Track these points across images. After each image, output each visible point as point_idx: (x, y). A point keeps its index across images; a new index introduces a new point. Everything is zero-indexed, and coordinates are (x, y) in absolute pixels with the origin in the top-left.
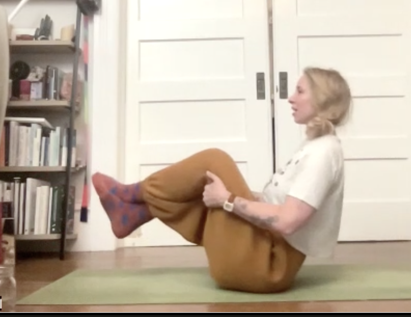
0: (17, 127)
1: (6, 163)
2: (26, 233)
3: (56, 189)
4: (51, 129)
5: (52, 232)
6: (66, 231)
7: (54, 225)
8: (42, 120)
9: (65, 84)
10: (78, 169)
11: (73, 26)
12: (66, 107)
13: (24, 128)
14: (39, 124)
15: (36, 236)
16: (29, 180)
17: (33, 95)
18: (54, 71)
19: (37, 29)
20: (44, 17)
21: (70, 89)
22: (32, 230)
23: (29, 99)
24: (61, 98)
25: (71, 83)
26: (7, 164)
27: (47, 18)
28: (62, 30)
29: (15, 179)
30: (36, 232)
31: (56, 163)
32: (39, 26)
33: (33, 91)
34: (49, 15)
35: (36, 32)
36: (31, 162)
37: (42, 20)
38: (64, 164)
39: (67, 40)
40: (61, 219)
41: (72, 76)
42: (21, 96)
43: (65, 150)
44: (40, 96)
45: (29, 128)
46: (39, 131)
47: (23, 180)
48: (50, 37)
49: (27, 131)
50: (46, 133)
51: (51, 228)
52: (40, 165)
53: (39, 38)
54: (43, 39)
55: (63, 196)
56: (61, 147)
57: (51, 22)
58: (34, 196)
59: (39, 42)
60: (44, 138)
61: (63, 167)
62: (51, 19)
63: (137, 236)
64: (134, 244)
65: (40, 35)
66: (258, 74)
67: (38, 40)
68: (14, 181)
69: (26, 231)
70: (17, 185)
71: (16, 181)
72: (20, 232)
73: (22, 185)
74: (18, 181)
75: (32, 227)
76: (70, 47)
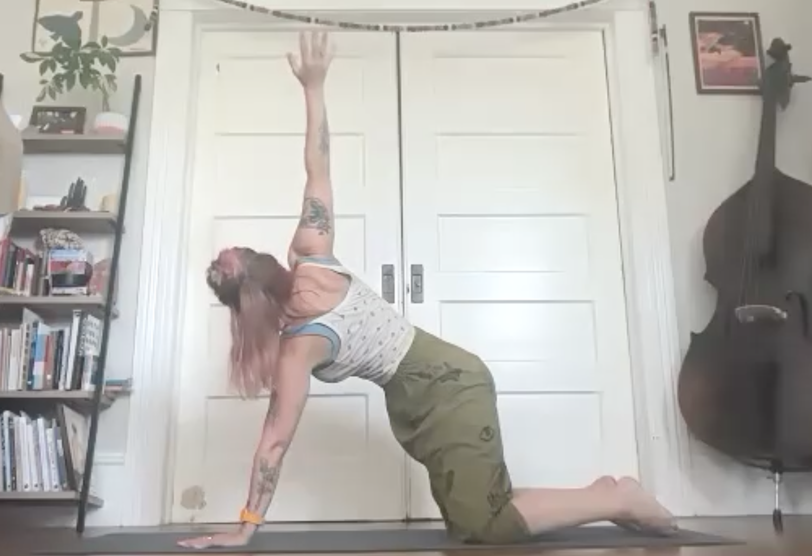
19: (65, 198)
20: (75, 182)
27: (80, 183)
28: (104, 199)
32: (66, 193)
34: (83, 179)
35: (63, 202)
37: (73, 184)
41: (110, 264)
48: (84, 209)
53: (67, 209)
54: (73, 210)
57: (85, 188)
62: (86, 183)
63: (197, 507)
64: (192, 519)
65: (68, 205)
66: (384, 267)
67: (64, 212)
76: (111, 222)
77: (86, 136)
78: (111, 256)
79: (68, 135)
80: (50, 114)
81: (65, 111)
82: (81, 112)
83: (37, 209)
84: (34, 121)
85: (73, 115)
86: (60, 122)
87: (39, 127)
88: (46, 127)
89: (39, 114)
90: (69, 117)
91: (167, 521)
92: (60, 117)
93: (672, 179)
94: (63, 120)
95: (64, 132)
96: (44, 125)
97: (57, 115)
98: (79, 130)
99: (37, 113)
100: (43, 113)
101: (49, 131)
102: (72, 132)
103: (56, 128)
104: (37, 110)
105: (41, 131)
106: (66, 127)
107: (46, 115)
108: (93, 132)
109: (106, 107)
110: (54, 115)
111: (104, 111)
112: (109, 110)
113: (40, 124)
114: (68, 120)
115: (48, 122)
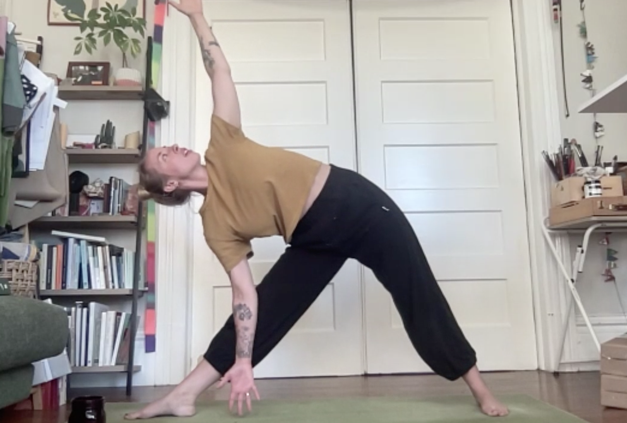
0: (75, 245)
1: (64, 285)
2: (89, 365)
5: (117, 364)
9: (130, 196)
11: (139, 132)
12: (132, 222)
15: (101, 367)
16: (92, 305)
17: (93, 209)
18: (118, 182)
19: (98, 136)
20: (105, 123)
21: (136, 204)
22: (96, 361)
23: (88, 215)
26: (64, 287)
27: (109, 123)
28: (126, 137)
29: (77, 304)
30: (100, 364)
32: (99, 133)
34: (111, 121)
35: (97, 139)
37: (103, 125)
38: (128, 285)
39: (132, 148)
44: (101, 211)
47: (85, 305)
48: (113, 146)
53: (100, 146)
54: (104, 147)
57: (114, 127)
58: (98, 323)
59: (100, 151)
60: (114, 257)
61: (129, 290)
62: (113, 125)
65: (101, 142)
67: (98, 148)
68: (75, 305)
69: (90, 362)
70: (79, 310)
71: (78, 306)
72: (83, 363)
73: (85, 310)
74: (80, 305)
75: (96, 358)
76: (136, 156)
77: (111, 87)
79: (97, 86)
80: (82, 68)
81: (93, 66)
82: (106, 65)
83: (76, 145)
84: (70, 74)
85: (100, 68)
86: (91, 75)
87: (73, 79)
88: (80, 79)
89: (73, 68)
90: (96, 70)
92: (90, 70)
93: (568, 116)
94: (93, 74)
95: (93, 83)
96: (77, 77)
97: (87, 68)
98: (106, 83)
99: (72, 67)
100: (77, 67)
101: (83, 83)
102: (100, 83)
103: (86, 81)
104: (71, 64)
105: (76, 83)
106: (95, 78)
107: (79, 69)
108: (115, 84)
109: (125, 63)
110: (85, 68)
111: (123, 67)
112: (127, 66)
113: (74, 77)
114: (96, 73)
115: (81, 75)
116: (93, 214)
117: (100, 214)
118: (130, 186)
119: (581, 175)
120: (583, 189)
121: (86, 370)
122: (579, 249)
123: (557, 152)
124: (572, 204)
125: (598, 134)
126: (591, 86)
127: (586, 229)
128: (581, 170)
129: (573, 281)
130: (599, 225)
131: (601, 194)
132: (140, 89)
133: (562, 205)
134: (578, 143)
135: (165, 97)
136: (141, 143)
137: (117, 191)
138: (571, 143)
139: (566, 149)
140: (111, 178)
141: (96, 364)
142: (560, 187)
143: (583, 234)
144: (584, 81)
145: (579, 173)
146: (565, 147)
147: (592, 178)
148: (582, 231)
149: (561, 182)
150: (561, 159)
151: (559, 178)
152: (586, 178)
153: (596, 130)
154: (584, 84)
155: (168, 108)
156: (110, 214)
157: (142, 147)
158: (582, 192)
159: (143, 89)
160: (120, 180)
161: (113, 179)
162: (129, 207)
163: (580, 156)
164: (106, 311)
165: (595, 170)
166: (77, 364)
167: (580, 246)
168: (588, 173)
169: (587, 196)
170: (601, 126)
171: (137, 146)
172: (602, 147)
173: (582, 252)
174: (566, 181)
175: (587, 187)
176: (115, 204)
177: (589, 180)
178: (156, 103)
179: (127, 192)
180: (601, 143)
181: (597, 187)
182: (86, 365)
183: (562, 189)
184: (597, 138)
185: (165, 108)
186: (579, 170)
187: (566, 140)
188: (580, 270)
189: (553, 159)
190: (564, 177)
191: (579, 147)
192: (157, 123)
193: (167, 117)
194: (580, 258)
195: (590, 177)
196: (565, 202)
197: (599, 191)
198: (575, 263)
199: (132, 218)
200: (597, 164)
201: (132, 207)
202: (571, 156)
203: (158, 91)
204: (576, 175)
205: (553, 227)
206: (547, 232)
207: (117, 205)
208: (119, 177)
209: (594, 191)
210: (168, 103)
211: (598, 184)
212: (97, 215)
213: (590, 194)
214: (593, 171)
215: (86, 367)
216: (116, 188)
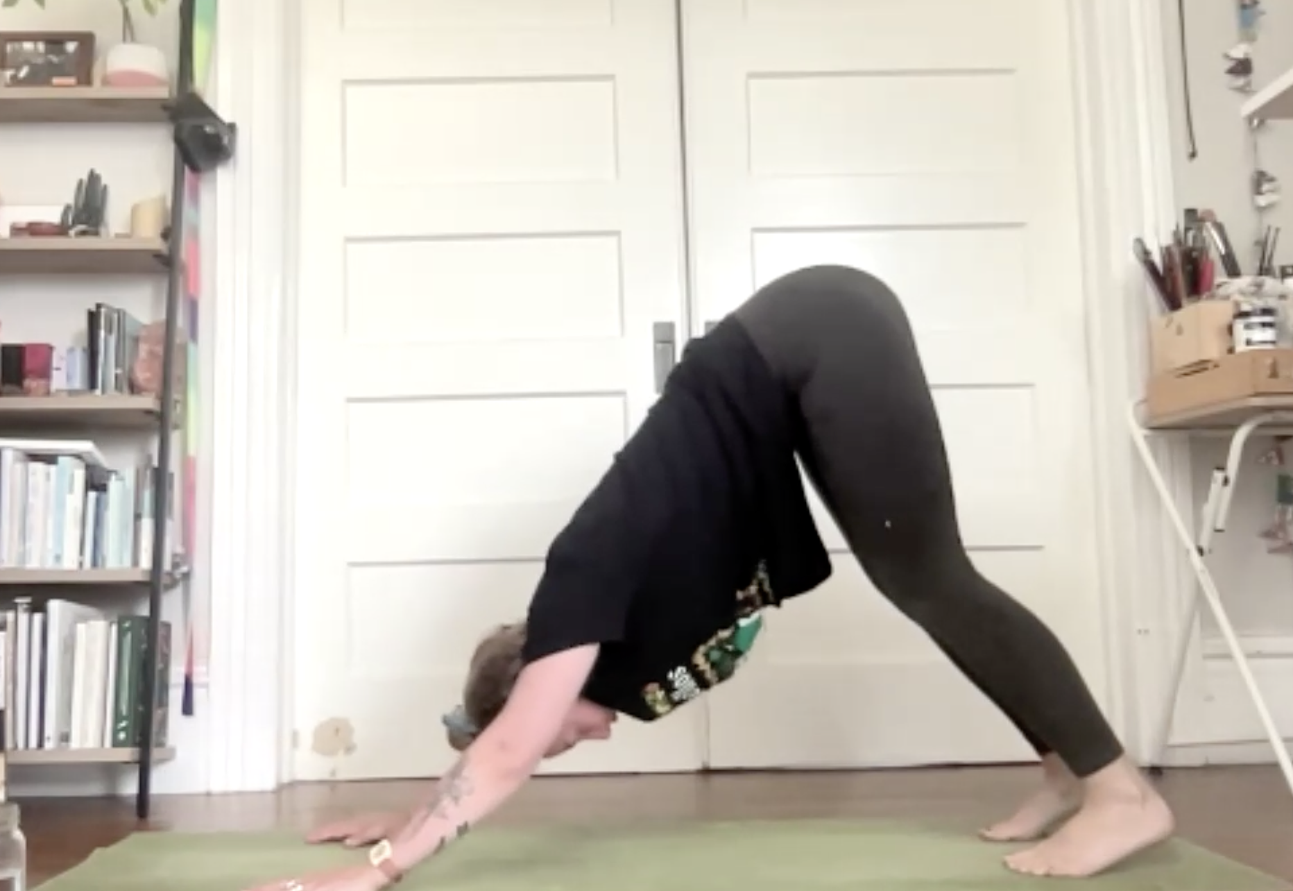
0: (19, 467)
2: (49, 745)
3: (128, 629)
4: (110, 472)
5: (116, 743)
6: (154, 738)
7: (123, 724)
8: (85, 446)
9: (143, 349)
10: (178, 574)
11: (163, 199)
12: (148, 412)
13: (39, 467)
14: (78, 456)
15: (79, 751)
16: (55, 606)
17: (58, 381)
18: (115, 316)
19: (67, 208)
20: (85, 177)
21: (157, 366)
22: (65, 738)
23: (48, 393)
24: (134, 388)
25: (159, 349)
27: (93, 178)
28: (135, 210)
29: (16, 604)
30: (75, 744)
31: (127, 562)
32: (70, 199)
33: (58, 369)
34: (98, 171)
35: (64, 216)
36: (58, 558)
37: (81, 182)
38: (146, 562)
39: (149, 236)
40: (141, 708)
41: (161, 331)
42: (29, 383)
43: (147, 524)
44: (79, 384)
45: (53, 468)
46: (80, 475)
47: (38, 607)
48: (102, 230)
49: (48, 476)
50: (96, 482)
51: (115, 732)
52: (81, 564)
53: (72, 232)
54: (83, 233)
55: (144, 646)
56: (138, 517)
57: (105, 187)
58: (69, 647)
59: (72, 242)
60: (92, 495)
61: (144, 572)
62: (105, 180)
63: (341, 752)
64: (333, 773)
65: (75, 223)
66: (658, 327)
67: (70, 237)
68: (14, 607)
69: (49, 738)
70: (23, 617)
71: (20, 609)
72: (33, 742)
73: (38, 617)
74: (25, 606)
75: (65, 730)
76: (157, 255)
77: (96, 91)
78: (163, 316)
79: (63, 88)
80: (28, 46)
81: (55, 41)
82: (86, 40)
83: (16, 230)
85: (71, 47)
86: (50, 63)
87: (9, 73)
88: (23, 72)
89: (9, 47)
90: (62, 52)
91: (286, 779)
92: (48, 52)
93: (1193, 155)
94: (54, 59)
95: (56, 80)
96: (18, 68)
97: (41, 47)
98: (86, 80)
99: (5, 45)
100: (16, 45)
101: (30, 81)
102: (72, 80)
103: (40, 76)
104: (6, 39)
105: (16, 82)
106: (60, 71)
107: (22, 48)
108: (106, 82)
109: (129, 31)
110: (36, 48)
111: (124, 40)
112: (133, 40)
113: (11, 67)
114: (62, 58)
115: (27, 62)
116: (58, 391)
117: (72, 393)
118: (145, 326)
119: (1227, 298)
120: (1230, 330)
121: (40, 758)
122: (1219, 476)
123: (1167, 240)
124: (1202, 366)
125: (1262, 201)
126: (1248, 84)
127: (1234, 427)
128: (1226, 286)
129: (1201, 551)
130: (1268, 418)
131: (1273, 342)
132: (163, 93)
133: (1178, 369)
134: (1220, 219)
135: (225, 114)
136: (169, 222)
137: (113, 340)
138: (1202, 220)
139: (1191, 234)
140: (99, 306)
141: (64, 744)
142: (1173, 327)
143: (1228, 441)
144: (1232, 71)
145: (1221, 291)
146: (1187, 229)
147: (1252, 304)
148: (1224, 433)
149: (1179, 315)
150: (1177, 259)
151: (1174, 303)
152: (1237, 304)
153: (1258, 191)
154: (1229, 77)
155: (233, 140)
156: (98, 392)
157: (170, 233)
158: (1228, 337)
159: (170, 92)
160: (118, 311)
161: (103, 310)
162: (141, 376)
163: (1223, 251)
164: (84, 619)
165: (1259, 286)
166: (21, 745)
167: (1222, 468)
168: (1242, 293)
169: (1241, 347)
170: (1272, 180)
171: (159, 230)
172: (1277, 230)
173: (1226, 481)
174: (1191, 311)
175: (1239, 325)
176: (109, 369)
177: (1246, 307)
178: (201, 127)
179: (136, 340)
180: (1272, 219)
181: (1264, 325)
182: (41, 744)
183: (1180, 331)
184: (1261, 210)
185: (226, 141)
186: (1219, 286)
187: (1191, 213)
188: (1220, 526)
189: (1157, 259)
190: (1184, 301)
191: (1220, 228)
192: (206, 177)
193: (231, 161)
194: (1220, 496)
195: (1246, 302)
196: (1186, 362)
197: (1269, 334)
198: (1208, 509)
199: (147, 402)
200: (1264, 270)
201: (148, 375)
202: (1203, 251)
203: (209, 101)
204: (1212, 297)
205: (1156, 423)
206: (1139, 434)
207: (113, 371)
208: (117, 306)
209: (1259, 335)
210: (232, 127)
211: (1267, 319)
212: (64, 395)
213: (1248, 342)
214: (1253, 289)
215: (40, 752)
216: (109, 331)
